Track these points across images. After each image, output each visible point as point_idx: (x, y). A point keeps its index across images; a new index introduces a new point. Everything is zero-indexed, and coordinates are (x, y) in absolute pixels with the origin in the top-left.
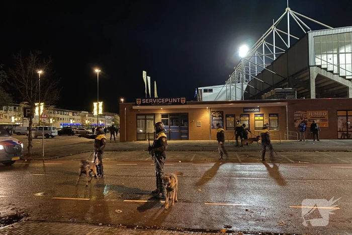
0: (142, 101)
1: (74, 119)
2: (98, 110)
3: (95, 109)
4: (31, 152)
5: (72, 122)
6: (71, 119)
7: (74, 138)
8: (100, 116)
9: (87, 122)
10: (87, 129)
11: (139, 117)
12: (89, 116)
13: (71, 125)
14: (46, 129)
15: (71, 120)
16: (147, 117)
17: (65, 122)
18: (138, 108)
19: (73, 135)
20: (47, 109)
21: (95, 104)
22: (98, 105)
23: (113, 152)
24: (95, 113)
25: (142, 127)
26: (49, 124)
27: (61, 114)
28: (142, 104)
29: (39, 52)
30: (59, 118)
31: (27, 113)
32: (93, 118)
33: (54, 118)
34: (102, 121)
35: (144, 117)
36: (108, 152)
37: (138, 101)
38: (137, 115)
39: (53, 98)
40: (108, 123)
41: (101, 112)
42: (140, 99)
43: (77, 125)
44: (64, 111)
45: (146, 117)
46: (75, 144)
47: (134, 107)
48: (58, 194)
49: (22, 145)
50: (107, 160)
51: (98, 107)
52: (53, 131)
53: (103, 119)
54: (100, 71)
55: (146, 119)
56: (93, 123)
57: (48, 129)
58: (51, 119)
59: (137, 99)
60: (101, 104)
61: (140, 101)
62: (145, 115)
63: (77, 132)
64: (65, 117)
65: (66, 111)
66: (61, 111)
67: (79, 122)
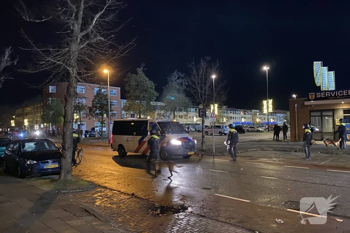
0: (316, 95)
1: (245, 118)
2: (268, 108)
3: (265, 107)
4: (204, 148)
5: (243, 120)
6: (242, 117)
7: (245, 136)
8: (271, 114)
9: (258, 120)
10: (258, 127)
11: (312, 114)
12: (259, 114)
13: (242, 123)
14: (219, 127)
15: (243, 119)
16: (324, 114)
17: (237, 121)
18: (311, 104)
19: (244, 133)
20: (221, 109)
21: (265, 102)
22: (267, 103)
23: (282, 152)
24: (265, 111)
25: (319, 125)
26: (222, 123)
27: (233, 113)
28: (316, 99)
29: (208, 58)
30: (231, 117)
31: (201, 113)
32: (264, 116)
33: (227, 118)
34: (273, 119)
35: (319, 114)
36: (276, 152)
37: (312, 95)
38: (311, 111)
39: (221, 98)
40: (280, 121)
41: (271, 110)
42: (314, 94)
43: (248, 124)
44: (236, 111)
45: (322, 114)
46: (244, 142)
47: (306, 103)
48: (220, 191)
49: (196, 141)
50: (275, 161)
51: (268, 105)
52: (225, 129)
53: (274, 117)
54: (269, 68)
55: (322, 116)
56: (264, 121)
57: (221, 127)
58: (225, 118)
59: (310, 94)
60: (271, 101)
61: (314, 96)
62: (321, 111)
63: (248, 130)
64: (237, 116)
65: (238, 111)
66: (233, 110)
67: (250, 121)
